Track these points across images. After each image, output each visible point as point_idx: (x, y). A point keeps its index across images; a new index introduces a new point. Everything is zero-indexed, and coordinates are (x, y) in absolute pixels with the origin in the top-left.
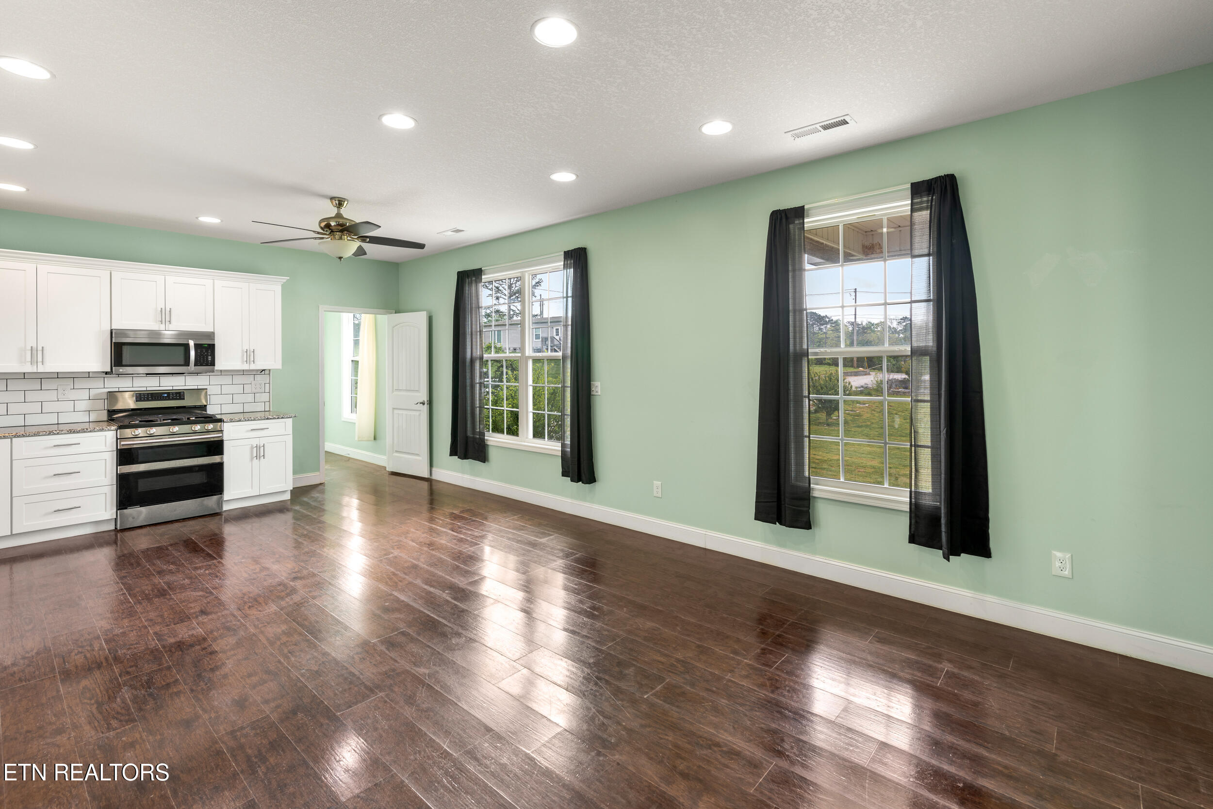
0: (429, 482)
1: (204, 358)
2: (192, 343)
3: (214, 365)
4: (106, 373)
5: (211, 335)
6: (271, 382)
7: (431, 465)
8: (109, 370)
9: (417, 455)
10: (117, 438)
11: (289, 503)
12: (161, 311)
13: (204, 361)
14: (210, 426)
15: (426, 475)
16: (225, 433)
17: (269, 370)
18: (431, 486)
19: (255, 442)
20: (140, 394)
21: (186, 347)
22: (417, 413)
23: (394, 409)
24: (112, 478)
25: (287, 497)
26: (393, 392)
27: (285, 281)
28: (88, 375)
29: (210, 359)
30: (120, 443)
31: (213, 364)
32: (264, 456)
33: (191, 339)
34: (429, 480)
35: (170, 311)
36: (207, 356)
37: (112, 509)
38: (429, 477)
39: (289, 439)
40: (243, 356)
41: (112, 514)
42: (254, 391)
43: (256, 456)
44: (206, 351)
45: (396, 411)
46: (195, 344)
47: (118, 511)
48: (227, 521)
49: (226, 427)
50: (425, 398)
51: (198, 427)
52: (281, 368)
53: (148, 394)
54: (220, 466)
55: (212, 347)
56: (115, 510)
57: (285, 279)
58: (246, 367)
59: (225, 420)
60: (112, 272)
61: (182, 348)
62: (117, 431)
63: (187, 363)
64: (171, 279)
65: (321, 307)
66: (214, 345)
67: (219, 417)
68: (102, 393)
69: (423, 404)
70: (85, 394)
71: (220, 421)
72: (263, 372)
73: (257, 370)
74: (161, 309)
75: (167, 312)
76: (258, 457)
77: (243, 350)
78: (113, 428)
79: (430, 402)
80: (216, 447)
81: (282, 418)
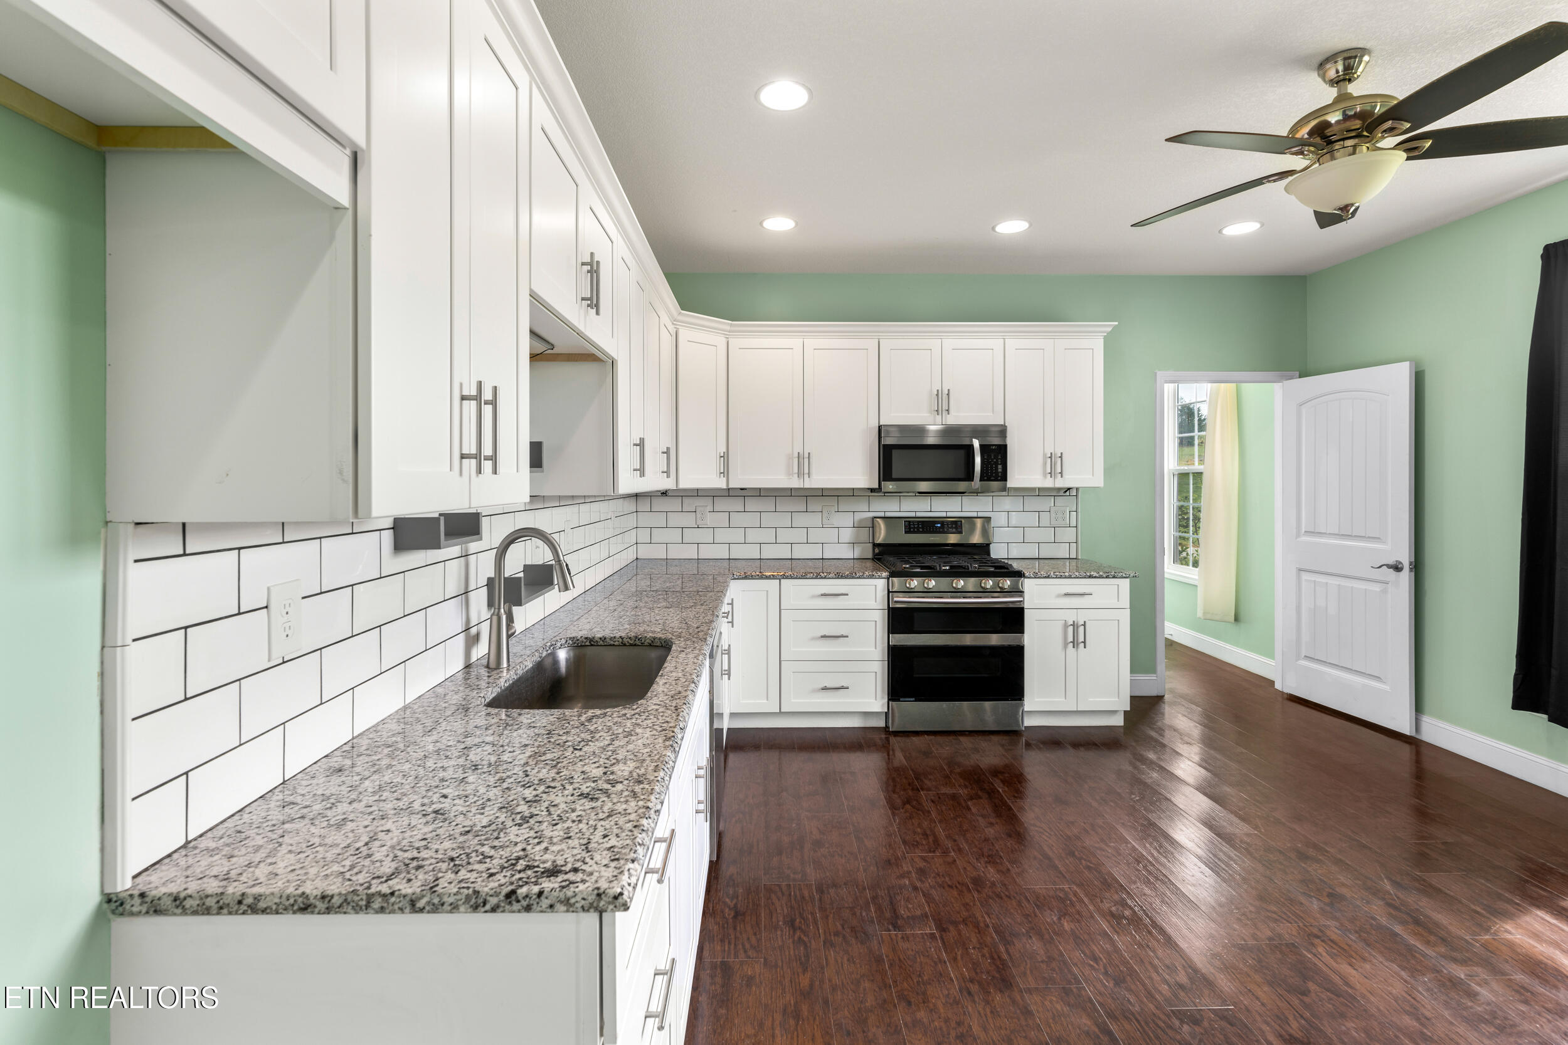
0: (1414, 747)
1: (992, 467)
2: (976, 443)
3: (1006, 480)
4: (872, 490)
5: (1002, 431)
6: (1079, 510)
7: (1419, 707)
8: (876, 486)
9: (1378, 678)
10: (888, 590)
11: (1122, 730)
12: (937, 395)
13: (992, 473)
14: (1007, 583)
15: (1404, 726)
16: (1026, 595)
17: (1077, 489)
18: (1418, 753)
19: (1071, 617)
20: (909, 522)
21: (970, 448)
22: (1376, 588)
23: (1300, 570)
24: (883, 650)
25: (1118, 721)
26: (1298, 535)
27: (1110, 329)
28: (852, 494)
29: (1000, 470)
30: (892, 599)
31: (1004, 478)
32: (1084, 642)
33: (976, 438)
34: (1412, 742)
35: (948, 394)
36: (997, 464)
37: (883, 698)
38: (1413, 734)
39: (1125, 617)
40: (1045, 464)
41: (883, 705)
42: (1054, 523)
43: (1073, 642)
44: (994, 456)
45: (1305, 576)
46: (980, 445)
47: (890, 703)
48: (1028, 745)
49: (1028, 585)
50: (1405, 556)
51: (989, 583)
52: (1101, 485)
53: (919, 522)
54: (1018, 652)
55: (1002, 450)
56: (886, 700)
57: (1108, 326)
58: (1048, 483)
59: (1027, 574)
60: (881, 340)
61: (962, 452)
62: (888, 579)
63: (969, 477)
64: (950, 343)
65: (1159, 373)
66: (1006, 446)
67: (1016, 566)
68: (866, 519)
69: (1397, 568)
70: (847, 520)
71: (1019, 574)
72: (1068, 493)
73: (1059, 489)
74: (938, 391)
75: (945, 396)
76: (1075, 644)
77: (1045, 455)
78: (885, 574)
79: (1418, 567)
80: (1013, 618)
81: (1114, 577)
